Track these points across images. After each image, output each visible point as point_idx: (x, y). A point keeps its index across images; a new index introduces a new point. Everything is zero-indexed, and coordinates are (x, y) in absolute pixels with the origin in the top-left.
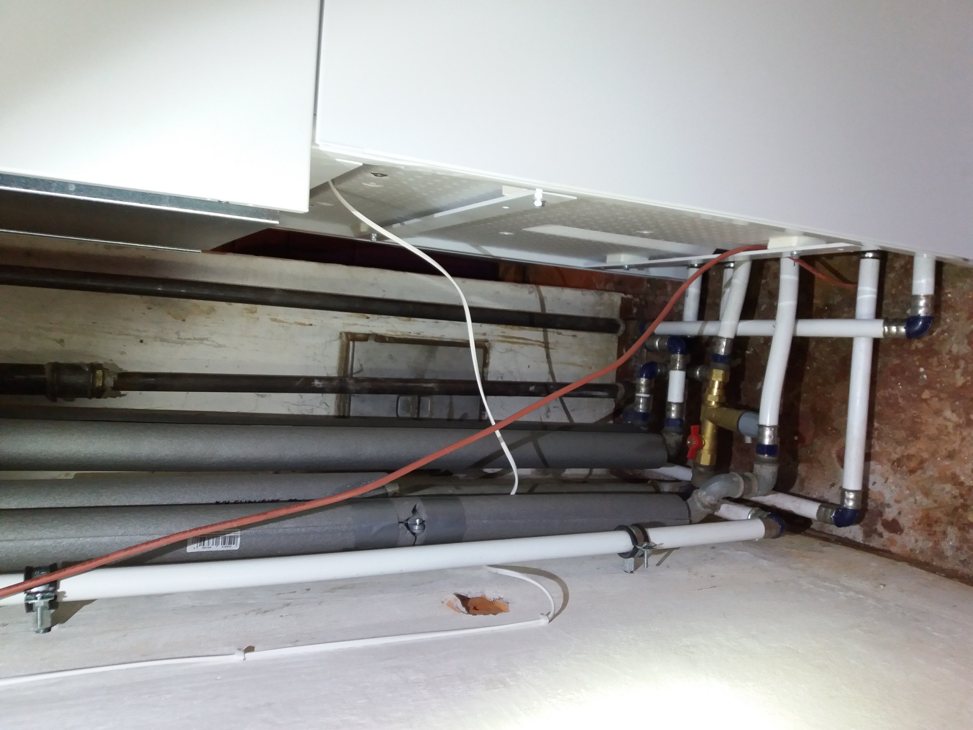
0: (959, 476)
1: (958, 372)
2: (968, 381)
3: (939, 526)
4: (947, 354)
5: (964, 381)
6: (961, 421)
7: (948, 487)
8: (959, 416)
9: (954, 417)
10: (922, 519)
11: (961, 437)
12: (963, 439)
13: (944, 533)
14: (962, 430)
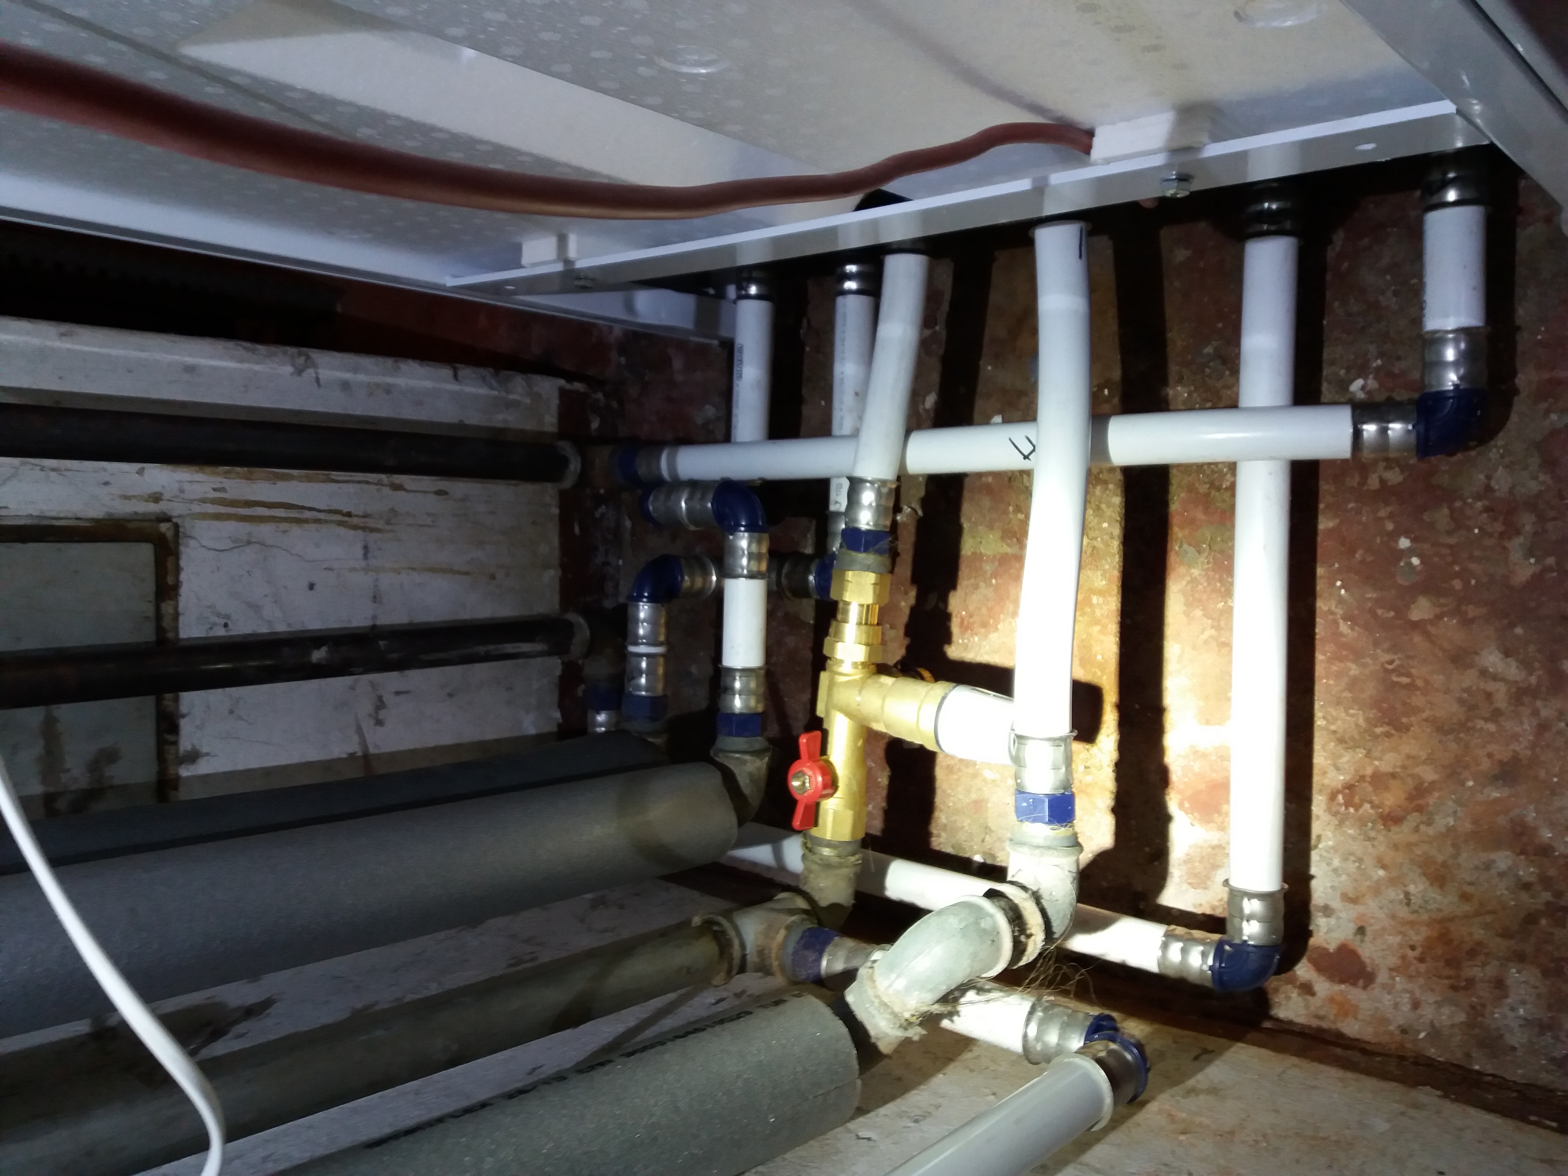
0: (1536, 829)
1: (1516, 545)
2: (1550, 569)
3: (1484, 965)
4: (1478, 497)
5: (1538, 568)
6: (1533, 680)
7: (1503, 859)
8: (1526, 664)
9: (1512, 670)
10: (1429, 945)
11: (1535, 722)
12: (1543, 728)
13: (1499, 985)
14: (1539, 703)
